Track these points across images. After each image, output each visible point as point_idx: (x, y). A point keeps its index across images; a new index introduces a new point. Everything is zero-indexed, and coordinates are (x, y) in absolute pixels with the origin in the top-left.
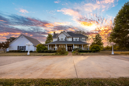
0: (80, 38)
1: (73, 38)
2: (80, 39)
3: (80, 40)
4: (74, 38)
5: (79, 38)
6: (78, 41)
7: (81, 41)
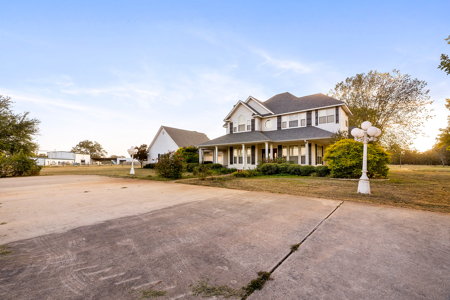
0: (309, 113)
1: (279, 117)
2: (309, 119)
3: (309, 124)
4: (284, 119)
5: (304, 116)
6: (299, 126)
7: (313, 124)
